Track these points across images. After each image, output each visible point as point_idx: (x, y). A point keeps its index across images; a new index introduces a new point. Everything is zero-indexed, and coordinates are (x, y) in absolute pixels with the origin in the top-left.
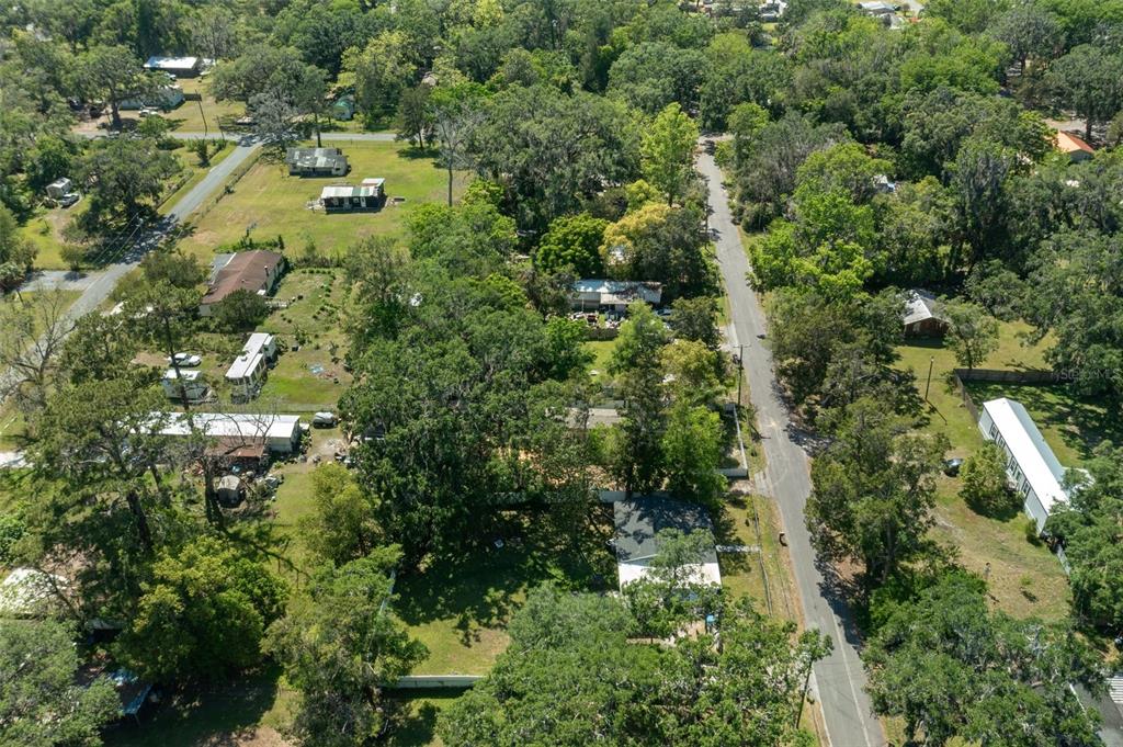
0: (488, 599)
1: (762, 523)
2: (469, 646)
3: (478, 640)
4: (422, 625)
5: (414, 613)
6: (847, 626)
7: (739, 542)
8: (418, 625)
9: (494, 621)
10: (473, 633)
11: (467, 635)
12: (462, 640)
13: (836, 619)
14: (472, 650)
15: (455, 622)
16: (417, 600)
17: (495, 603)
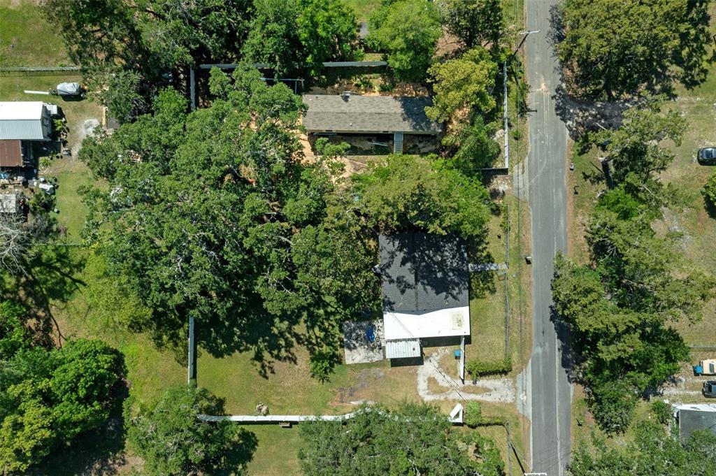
0: (275, 331)
1: (512, 234)
2: (267, 378)
3: (273, 372)
4: (225, 356)
5: (217, 345)
6: (565, 350)
7: (489, 259)
8: (222, 357)
9: (283, 353)
10: (268, 364)
11: (263, 367)
12: (260, 372)
13: (558, 344)
14: (270, 381)
15: (252, 354)
16: (217, 332)
17: (282, 334)
